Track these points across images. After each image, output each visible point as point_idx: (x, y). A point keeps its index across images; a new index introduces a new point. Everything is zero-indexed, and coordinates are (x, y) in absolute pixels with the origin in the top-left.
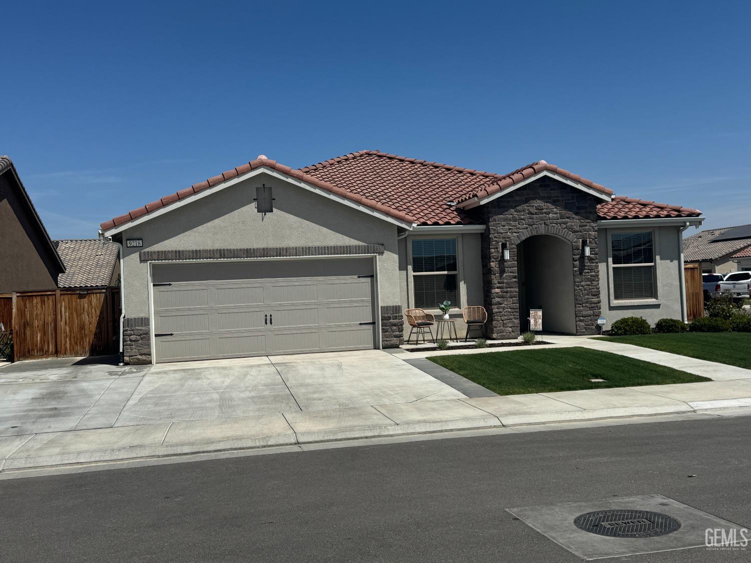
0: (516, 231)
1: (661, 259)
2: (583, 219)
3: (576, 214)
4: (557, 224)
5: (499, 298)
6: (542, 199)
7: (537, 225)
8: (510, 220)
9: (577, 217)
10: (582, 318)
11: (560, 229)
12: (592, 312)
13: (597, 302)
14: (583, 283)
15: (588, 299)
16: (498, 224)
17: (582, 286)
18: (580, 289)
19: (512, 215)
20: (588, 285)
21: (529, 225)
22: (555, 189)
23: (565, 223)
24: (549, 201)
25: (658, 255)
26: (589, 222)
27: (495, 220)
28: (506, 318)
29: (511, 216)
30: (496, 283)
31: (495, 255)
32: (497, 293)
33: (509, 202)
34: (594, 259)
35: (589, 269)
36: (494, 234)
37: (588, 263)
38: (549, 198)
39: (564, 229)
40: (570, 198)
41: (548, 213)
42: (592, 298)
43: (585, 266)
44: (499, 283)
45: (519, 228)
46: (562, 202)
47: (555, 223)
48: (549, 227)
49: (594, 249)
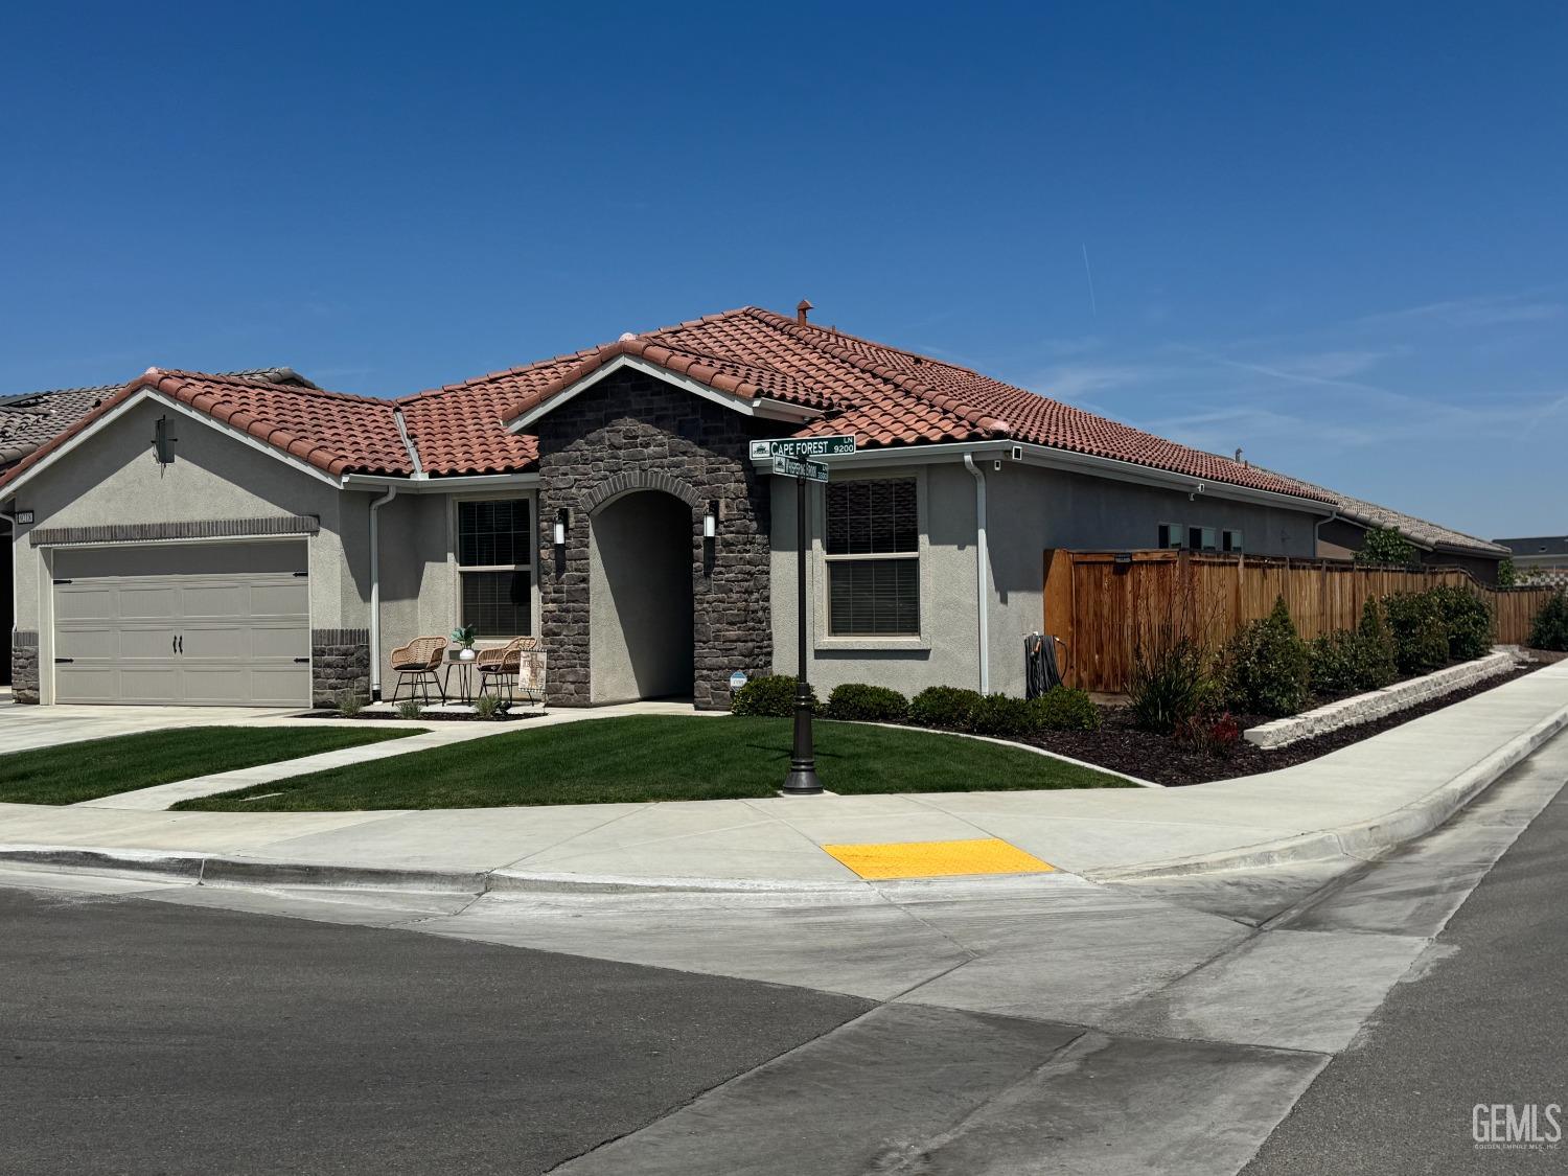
0: (586, 483)
1: (932, 543)
2: (714, 456)
3: (701, 444)
4: (662, 468)
5: (555, 621)
6: (636, 414)
7: (625, 470)
8: (576, 462)
9: (703, 452)
10: (705, 672)
11: (668, 479)
12: (726, 660)
13: (735, 638)
14: (710, 597)
15: (719, 631)
16: (554, 470)
17: (708, 602)
18: (704, 609)
19: (580, 451)
20: (720, 601)
21: (610, 471)
23: (677, 465)
24: (649, 418)
25: (924, 533)
26: (726, 463)
27: (549, 464)
28: (564, 662)
29: (579, 453)
30: (548, 590)
31: (547, 535)
32: (551, 612)
33: (574, 424)
34: (732, 544)
35: (722, 566)
36: (547, 491)
37: (721, 551)
38: (649, 411)
39: (677, 477)
40: (689, 410)
41: (647, 445)
42: (728, 630)
43: (715, 558)
44: (555, 592)
45: (592, 479)
46: (673, 424)
47: (658, 467)
48: (647, 475)
49: (731, 520)
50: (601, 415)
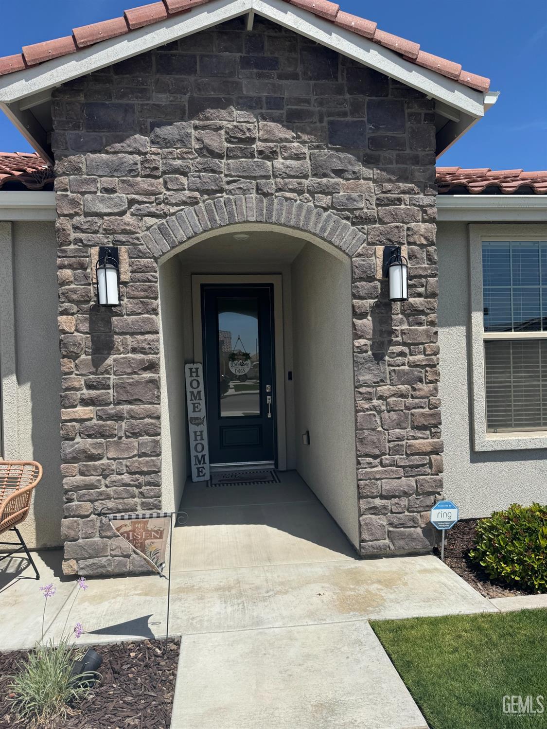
0: (153, 209)
2: (390, 181)
3: (368, 161)
4: (300, 192)
5: (89, 436)
6: (249, 104)
7: (230, 192)
8: (132, 172)
9: (368, 172)
10: (378, 502)
11: (309, 211)
12: (413, 481)
13: (429, 449)
14: (384, 389)
15: (399, 439)
16: (86, 182)
17: (380, 398)
18: (374, 408)
19: (139, 153)
20: (402, 396)
21: (203, 192)
22: (294, 76)
23: (327, 191)
24: (276, 113)
26: (409, 192)
27: (77, 170)
28: (110, 504)
29: (138, 158)
30: (76, 384)
31: (74, 291)
32: (81, 421)
33: (128, 109)
34: (422, 312)
35: (404, 344)
36: (71, 216)
37: (401, 323)
38: (274, 103)
39: (325, 209)
40: (348, 108)
41: (271, 155)
42: (415, 438)
43: (392, 332)
44: (89, 387)
45: (166, 202)
46: (321, 121)
47: (292, 191)
48: (271, 203)
49: (420, 277)
50: (185, 99)
